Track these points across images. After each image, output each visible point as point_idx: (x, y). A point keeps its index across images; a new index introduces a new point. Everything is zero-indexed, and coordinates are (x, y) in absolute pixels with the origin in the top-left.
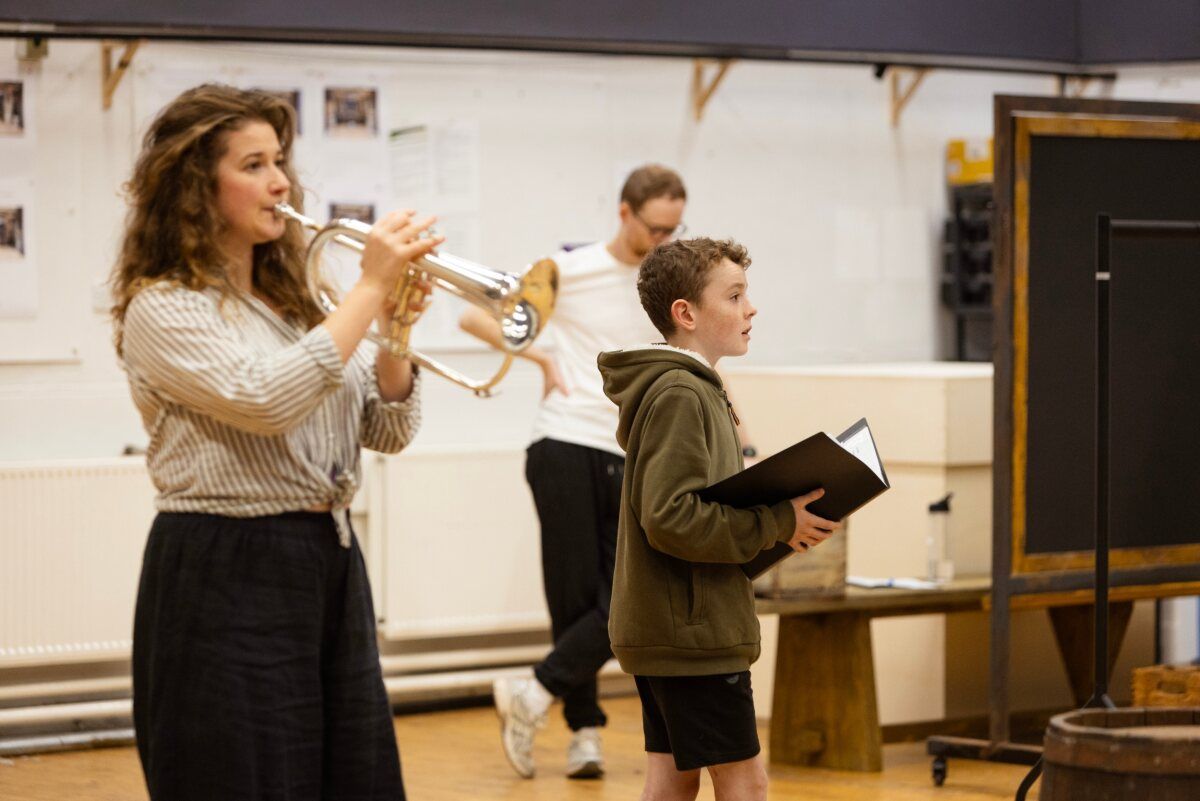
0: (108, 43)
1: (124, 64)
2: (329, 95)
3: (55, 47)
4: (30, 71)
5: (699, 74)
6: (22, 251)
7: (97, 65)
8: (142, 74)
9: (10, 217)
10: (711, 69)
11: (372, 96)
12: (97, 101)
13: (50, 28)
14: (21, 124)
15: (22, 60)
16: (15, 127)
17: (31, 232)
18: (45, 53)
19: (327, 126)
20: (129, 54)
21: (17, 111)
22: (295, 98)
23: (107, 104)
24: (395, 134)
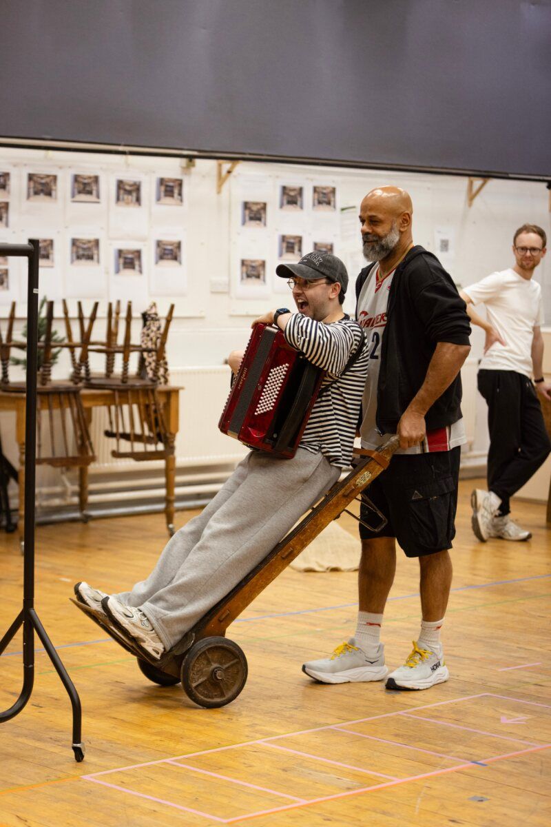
0: (221, 161)
1: (229, 172)
2: (315, 190)
3: (198, 162)
4: (186, 174)
5: (471, 184)
6: (180, 263)
7: (215, 172)
8: (235, 177)
9: (175, 245)
10: (477, 182)
11: (333, 191)
12: (215, 190)
13: (195, 153)
14: (181, 200)
15: (183, 168)
16: (179, 202)
17: (184, 253)
18: (194, 166)
19: (314, 205)
20: (233, 167)
21: (180, 194)
22: (301, 190)
23: (219, 192)
24: (343, 209)
